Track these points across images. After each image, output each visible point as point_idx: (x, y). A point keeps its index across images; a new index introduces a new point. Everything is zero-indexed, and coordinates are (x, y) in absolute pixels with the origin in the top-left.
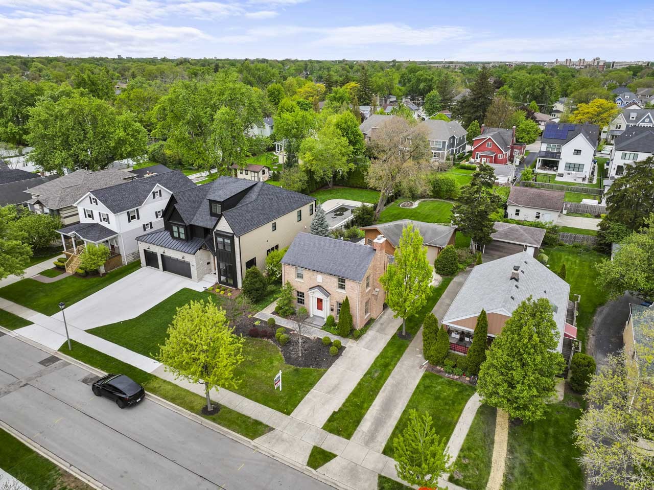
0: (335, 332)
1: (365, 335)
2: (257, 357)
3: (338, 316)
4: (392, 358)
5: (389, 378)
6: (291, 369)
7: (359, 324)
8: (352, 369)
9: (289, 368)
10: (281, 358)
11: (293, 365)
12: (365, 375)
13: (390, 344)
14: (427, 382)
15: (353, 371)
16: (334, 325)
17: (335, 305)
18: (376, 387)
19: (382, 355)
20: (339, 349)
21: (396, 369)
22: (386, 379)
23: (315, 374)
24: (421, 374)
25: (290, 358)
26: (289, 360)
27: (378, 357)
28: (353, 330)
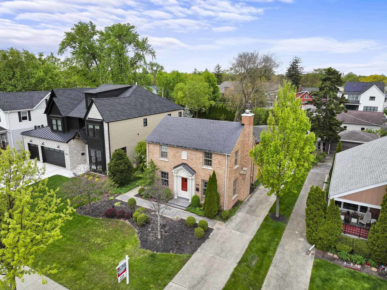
0: (201, 213)
1: (234, 217)
2: (107, 239)
3: (204, 196)
4: (270, 242)
5: (271, 268)
6: (146, 255)
7: (226, 204)
8: (223, 255)
9: (144, 253)
10: (136, 241)
11: (149, 249)
12: (239, 263)
13: (264, 226)
14: (323, 273)
15: (223, 258)
16: (200, 206)
17: (200, 183)
18: (256, 279)
19: (257, 239)
20: (205, 231)
21: (277, 256)
22: (267, 269)
23: (176, 261)
24: (311, 263)
25: (146, 241)
26: (145, 244)
27: (252, 241)
28: (220, 211)
